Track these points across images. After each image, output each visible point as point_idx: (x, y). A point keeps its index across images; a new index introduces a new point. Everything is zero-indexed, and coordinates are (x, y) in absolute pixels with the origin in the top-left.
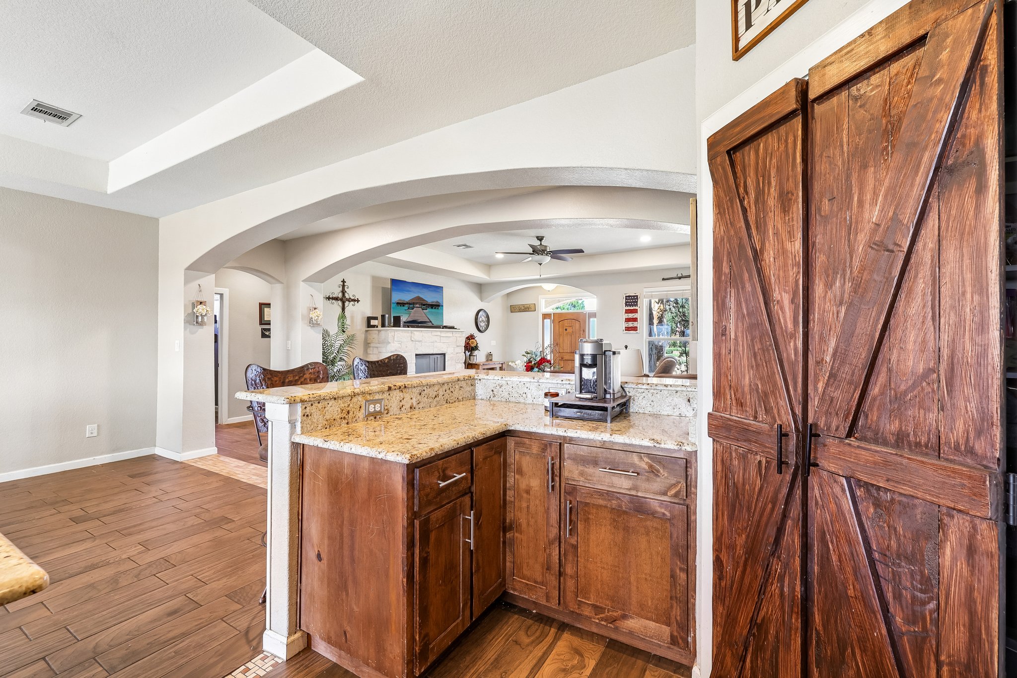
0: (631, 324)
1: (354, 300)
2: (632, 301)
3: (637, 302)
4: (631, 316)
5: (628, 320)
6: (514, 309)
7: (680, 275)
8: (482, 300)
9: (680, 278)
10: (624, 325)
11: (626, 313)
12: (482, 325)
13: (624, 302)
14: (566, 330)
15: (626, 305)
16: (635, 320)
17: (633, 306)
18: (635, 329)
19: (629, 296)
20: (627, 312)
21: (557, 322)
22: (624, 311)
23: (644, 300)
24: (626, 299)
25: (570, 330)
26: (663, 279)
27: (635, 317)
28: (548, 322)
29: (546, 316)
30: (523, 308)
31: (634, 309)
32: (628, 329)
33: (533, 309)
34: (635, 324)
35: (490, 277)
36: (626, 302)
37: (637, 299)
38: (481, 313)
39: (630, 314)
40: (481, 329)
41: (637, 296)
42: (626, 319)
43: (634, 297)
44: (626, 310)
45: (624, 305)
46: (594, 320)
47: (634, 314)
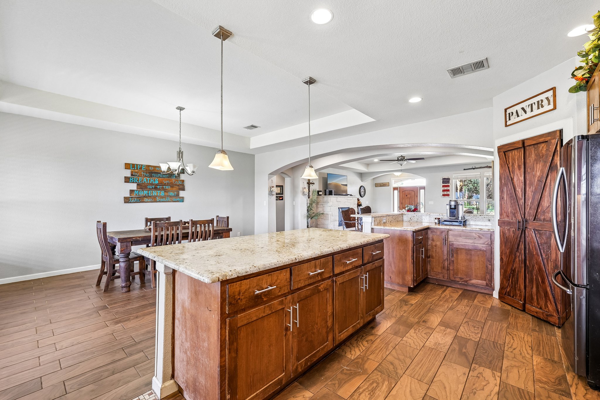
0: (445, 193)
1: (313, 183)
2: (446, 181)
3: (449, 181)
4: (446, 188)
5: (444, 191)
6: (377, 185)
7: (474, 167)
8: (362, 182)
9: (474, 169)
10: (442, 193)
11: (443, 187)
12: (362, 193)
14: (407, 196)
15: (443, 183)
16: (448, 190)
17: (447, 183)
18: (448, 195)
19: (445, 178)
20: (443, 186)
21: (401, 192)
23: (453, 180)
24: (443, 180)
25: (409, 196)
26: (464, 170)
27: (448, 189)
28: (396, 192)
29: (395, 189)
30: (382, 185)
31: (447, 185)
32: (444, 195)
33: (388, 185)
34: (448, 193)
35: (368, 169)
36: (443, 181)
38: (362, 188)
39: (445, 188)
40: (362, 195)
41: (449, 178)
42: (443, 190)
43: (447, 178)
44: (443, 185)
45: (442, 183)
46: (422, 191)
47: (447, 188)
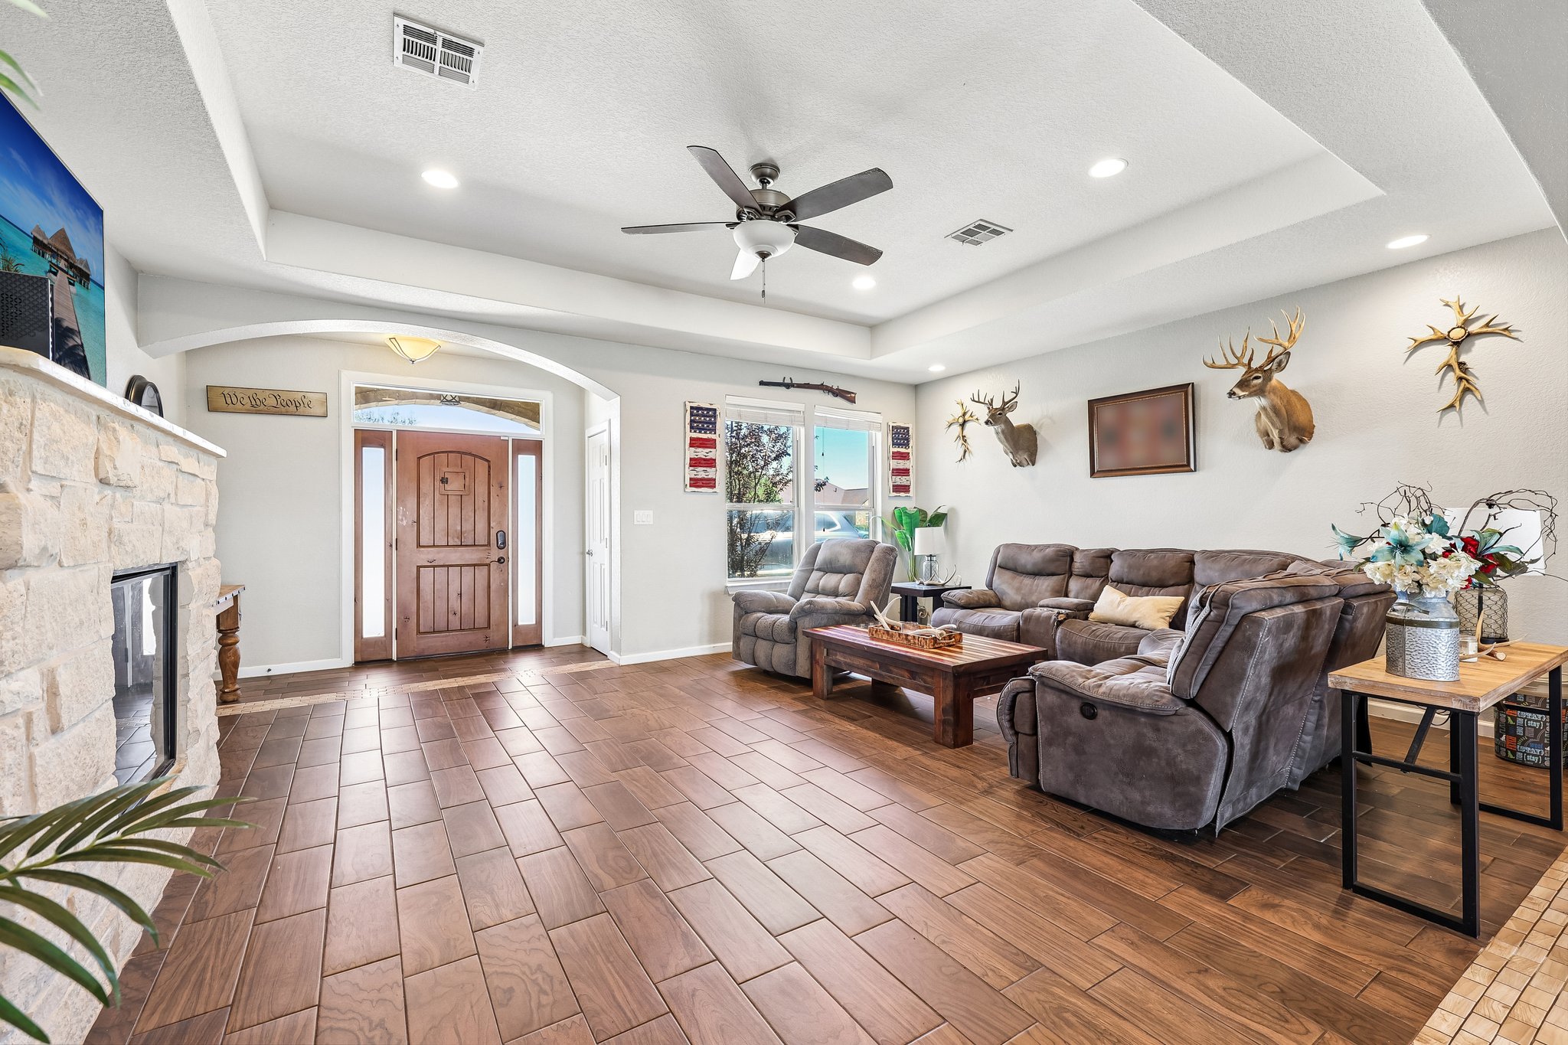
0: (701, 473)
2: (702, 418)
3: (714, 423)
4: (702, 453)
5: (695, 463)
6: (227, 401)
7: (788, 381)
9: (788, 386)
10: (688, 473)
11: (691, 445)
13: (688, 421)
15: (692, 427)
16: (708, 463)
17: (706, 430)
18: (706, 483)
19: (698, 408)
20: (695, 443)
21: (410, 457)
22: (688, 441)
23: (729, 420)
24: (692, 414)
26: (762, 383)
27: (710, 456)
28: (374, 457)
29: (365, 438)
30: (272, 402)
31: (707, 440)
32: (696, 483)
33: (319, 410)
34: (710, 473)
36: (692, 421)
37: (715, 416)
39: (700, 450)
41: (715, 410)
42: (691, 459)
43: (708, 410)
44: (692, 439)
45: (688, 427)
46: (526, 463)
47: (708, 450)
